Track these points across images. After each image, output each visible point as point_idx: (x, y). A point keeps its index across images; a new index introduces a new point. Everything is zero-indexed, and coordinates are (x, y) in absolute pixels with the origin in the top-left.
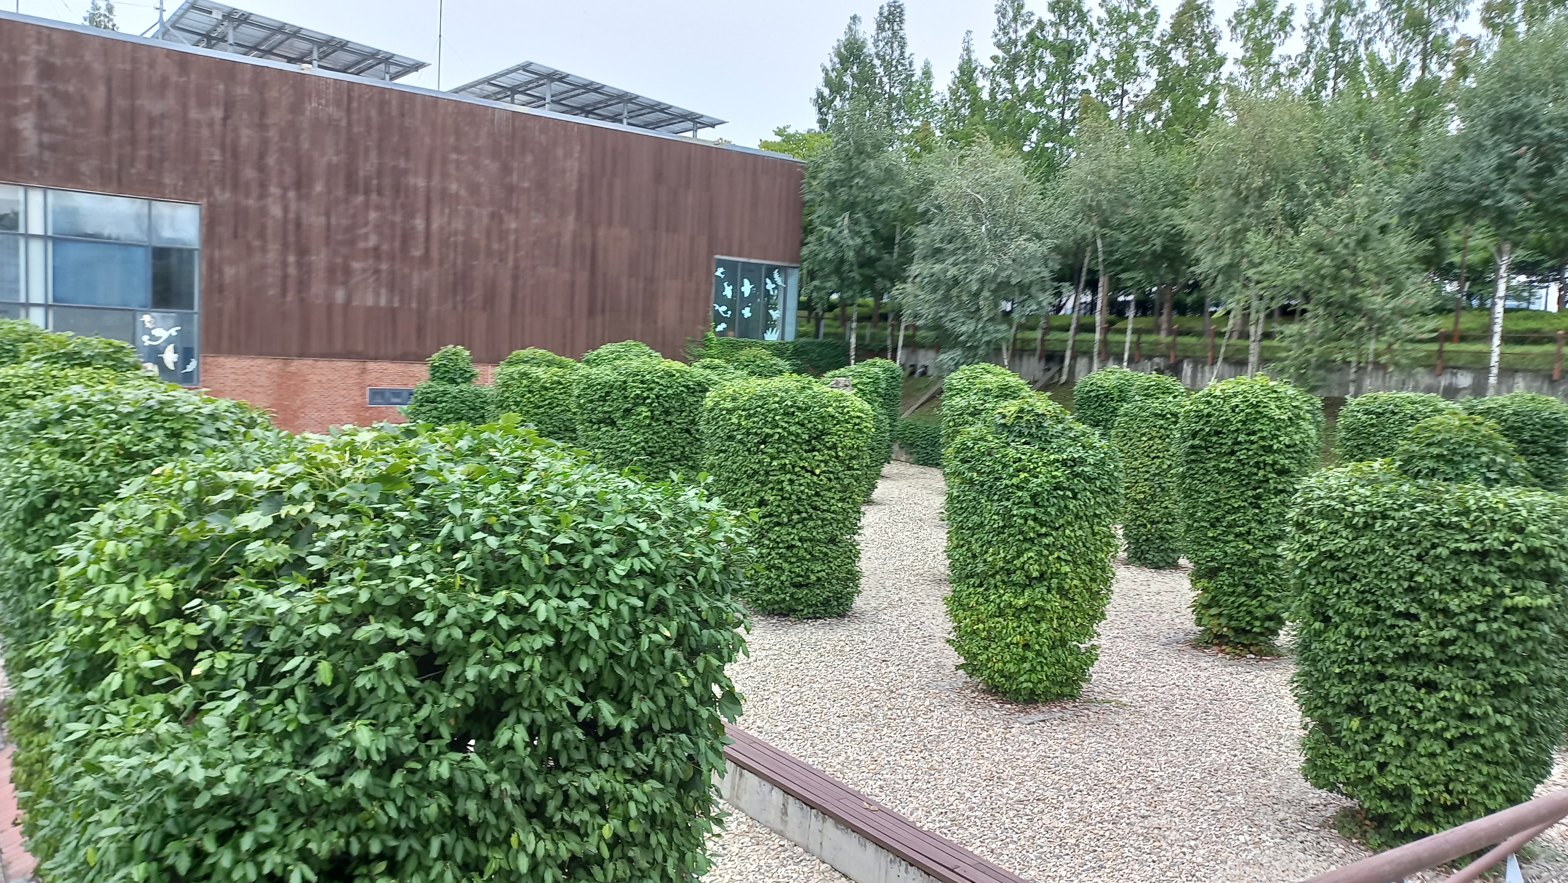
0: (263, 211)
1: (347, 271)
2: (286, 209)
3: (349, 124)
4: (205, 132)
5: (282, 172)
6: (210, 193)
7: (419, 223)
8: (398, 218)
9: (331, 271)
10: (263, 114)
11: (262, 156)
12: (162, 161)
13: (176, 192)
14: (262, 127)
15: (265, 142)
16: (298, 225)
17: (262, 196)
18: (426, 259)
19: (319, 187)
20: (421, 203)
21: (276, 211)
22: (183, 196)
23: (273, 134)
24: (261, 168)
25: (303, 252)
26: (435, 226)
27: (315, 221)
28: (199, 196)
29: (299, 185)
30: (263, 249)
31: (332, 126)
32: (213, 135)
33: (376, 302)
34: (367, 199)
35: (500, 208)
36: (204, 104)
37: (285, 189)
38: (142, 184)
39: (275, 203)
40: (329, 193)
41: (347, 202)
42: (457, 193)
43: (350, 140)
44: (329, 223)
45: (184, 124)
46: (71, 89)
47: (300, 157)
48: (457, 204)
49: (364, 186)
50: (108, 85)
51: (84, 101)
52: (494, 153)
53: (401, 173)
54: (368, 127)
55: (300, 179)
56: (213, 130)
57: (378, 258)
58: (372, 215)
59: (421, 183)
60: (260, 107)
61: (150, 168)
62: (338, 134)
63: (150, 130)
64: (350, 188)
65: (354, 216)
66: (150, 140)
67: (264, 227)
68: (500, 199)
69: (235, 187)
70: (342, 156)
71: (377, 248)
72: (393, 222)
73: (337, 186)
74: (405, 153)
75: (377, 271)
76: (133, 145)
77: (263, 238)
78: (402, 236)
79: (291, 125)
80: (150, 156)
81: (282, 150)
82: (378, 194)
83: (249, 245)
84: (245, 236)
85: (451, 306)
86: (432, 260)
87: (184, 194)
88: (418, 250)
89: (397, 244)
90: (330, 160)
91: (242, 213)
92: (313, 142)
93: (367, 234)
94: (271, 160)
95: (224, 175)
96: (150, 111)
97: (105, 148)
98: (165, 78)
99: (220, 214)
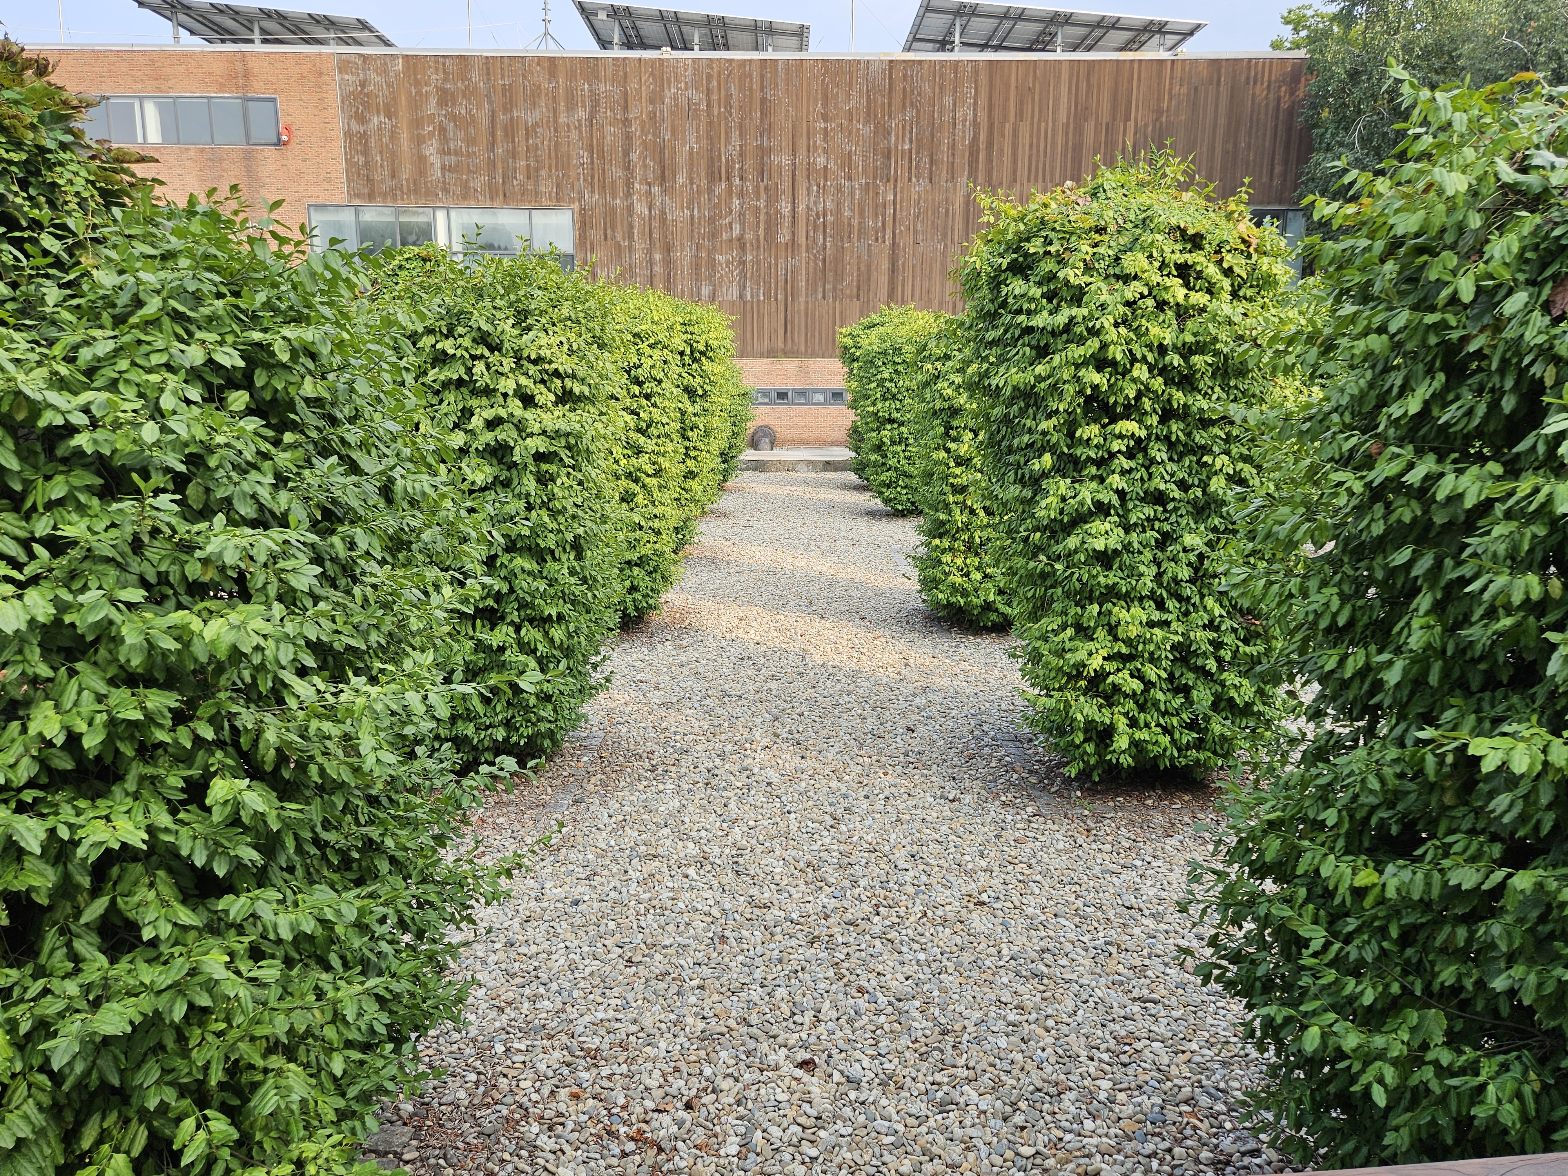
0: (630, 209)
1: (712, 264)
2: (650, 207)
3: (709, 106)
4: (574, 135)
5: (645, 166)
6: (581, 197)
7: (785, 208)
8: (762, 204)
9: (696, 266)
10: (626, 108)
11: (626, 153)
12: (537, 170)
13: (551, 200)
14: (626, 122)
15: (628, 137)
16: (664, 221)
17: (628, 195)
18: (792, 245)
19: (681, 179)
20: (786, 185)
21: (640, 208)
22: (558, 202)
23: (635, 128)
24: (628, 167)
25: (668, 249)
26: (801, 208)
27: (678, 215)
28: (572, 201)
29: (662, 180)
30: (631, 249)
31: (691, 111)
32: (581, 138)
33: (741, 296)
34: (730, 186)
35: (875, 178)
36: (571, 107)
37: (649, 184)
38: (523, 194)
39: (640, 200)
40: (692, 183)
41: (710, 191)
42: (826, 167)
43: (710, 123)
44: (692, 217)
45: (556, 130)
46: (463, 112)
47: (662, 151)
48: (826, 180)
49: (727, 172)
50: (490, 102)
51: (473, 121)
52: (868, 115)
53: (763, 152)
54: (729, 106)
55: (663, 172)
56: (580, 132)
57: (743, 248)
58: (736, 202)
59: (786, 160)
60: (622, 102)
61: (529, 178)
62: (698, 117)
63: (527, 140)
64: (713, 177)
65: (716, 206)
66: (528, 151)
67: (631, 226)
68: (876, 168)
69: (603, 188)
70: (704, 142)
71: (740, 238)
72: (758, 208)
73: (699, 175)
74: (766, 129)
75: (743, 263)
76: (514, 157)
77: (631, 237)
78: (766, 222)
79: (652, 116)
80: (528, 166)
81: (644, 143)
82: (741, 179)
83: (618, 245)
84: (614, 237)
85: (820, 296)
86: (799, 246)
87: (558, 200)
88: (783, 237)
89: (761, 232)
90: (691, 148)
91: (610, 213)
92: (673, 132)
93: (731, 224)
94: (635, 156)
95: (593, 177)
96: (526, 123)
97: (492, 164)
98: (539, 87)
99: (591, 217)
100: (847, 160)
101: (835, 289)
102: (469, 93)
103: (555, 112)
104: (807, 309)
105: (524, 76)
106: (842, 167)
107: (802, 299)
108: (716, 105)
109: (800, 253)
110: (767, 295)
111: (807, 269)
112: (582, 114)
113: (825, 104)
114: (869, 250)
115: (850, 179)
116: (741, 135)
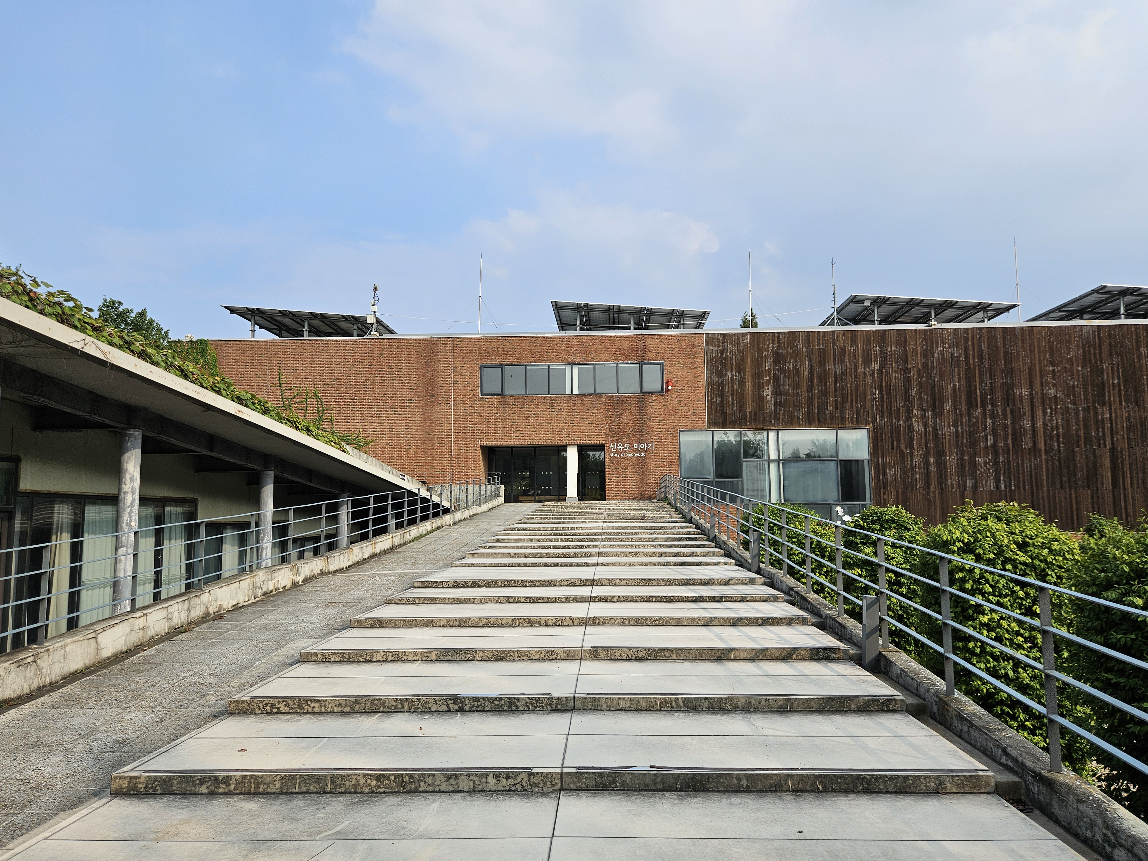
0: (910, 428)
1: (974, 465)
2: (926, 426)
3: (967, 358)
4: (869, 379)
5: (921, 398)
6: (874, 420)
7: (1027, 424)
8: (1009, 422)
9: (961, 466)
10: (906, 361)
11: (907, 390)
12: (843, 403)
13: (852, 423)
14: (907, 370)
15: (908, 381)
16: (935, 435)
17: (909, 418)
18: (1034, 450)
19: (948, 407)
20: (1027, 409)
21: (918, 427)
22: (857, 424)
23: (913, 374)
24: (907, 399)
25: (940, 454)
26: (1039, 424)
27: (947, 430)
28: (867, 423)
29: (934, 408)
30: (912, 455)
31: (954, 361)
32: (874, 381)
33: (998, 487)
34: (984, 410)
35: (1094, 403)
36: (867, 362)
37: (924, 411)
38: (832, 419)
39: (918, 421)
40: (956, 409)
41: (969, 414)
42: (1055, 396)
43: (968, 369)
44: (957, 431)
45: (856, 377)
46: (791, 367)
47: (933, 387)
48: (1056, 405)
49: (981, 401)
50: (810, 360)
51: (798, 373)
52: (1084, 360)
53: (1009, 388)
54: (981, 358)
55: (934, 402)
56: (874, 377)
57: (996, 453)
58: (989, 421)
59: (1025, 392)
60: (903, 357)
61: (836, 408)
62: (959, 366)
63: (836, 384)
64: (971, 404)
65: (975, 424)
66: (836, 390)
67: (911, 439)
68: (1094, 396)
69: (890, 414)
70: (963, 382)
71: (994, 446)
72: (1005, 425)
73: (961, 404)
74: (1010, 372)
75: (996, 463)
76: (826, 395)
77: (911, 447)
78: (1013, 435)
79: (925, 365)
80: (836, 401)
81: (920, 384)
82: (992, 405)
83: (902, 453)
84: (899, 447)
85: (1058, 486)
86: (1040, 450)
87: (858, 423)
88: (1027, 444)
89: (1010, 441)
90: (955, 386)
91: (895, 431)
92: (941, 375)
93: (986, 436)
94: (913, 392)
95: (882, 407)
96: (835, 372)
97: (810, 400)
98: (843, 350)
99: (882, 434)
100: (1070, 391)
101: (1069, 481)
102: (797, 355)
103: (855, 364)
104: (1049, 495)
105: (834, 344)
106: (1068, 396)
107: (1045, 489)
108: (971, 357)
109: (1040, 456)
110: (1017, 486)
111: (1047, 467)
112: (875, 366)
113: (1051, 355)
114: (1094, 454)
115: (1075, 404)
116: (990, 376)
